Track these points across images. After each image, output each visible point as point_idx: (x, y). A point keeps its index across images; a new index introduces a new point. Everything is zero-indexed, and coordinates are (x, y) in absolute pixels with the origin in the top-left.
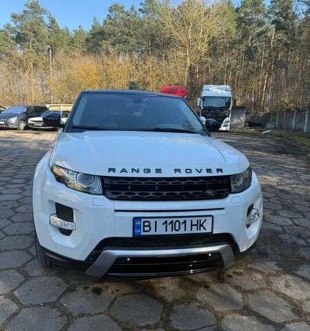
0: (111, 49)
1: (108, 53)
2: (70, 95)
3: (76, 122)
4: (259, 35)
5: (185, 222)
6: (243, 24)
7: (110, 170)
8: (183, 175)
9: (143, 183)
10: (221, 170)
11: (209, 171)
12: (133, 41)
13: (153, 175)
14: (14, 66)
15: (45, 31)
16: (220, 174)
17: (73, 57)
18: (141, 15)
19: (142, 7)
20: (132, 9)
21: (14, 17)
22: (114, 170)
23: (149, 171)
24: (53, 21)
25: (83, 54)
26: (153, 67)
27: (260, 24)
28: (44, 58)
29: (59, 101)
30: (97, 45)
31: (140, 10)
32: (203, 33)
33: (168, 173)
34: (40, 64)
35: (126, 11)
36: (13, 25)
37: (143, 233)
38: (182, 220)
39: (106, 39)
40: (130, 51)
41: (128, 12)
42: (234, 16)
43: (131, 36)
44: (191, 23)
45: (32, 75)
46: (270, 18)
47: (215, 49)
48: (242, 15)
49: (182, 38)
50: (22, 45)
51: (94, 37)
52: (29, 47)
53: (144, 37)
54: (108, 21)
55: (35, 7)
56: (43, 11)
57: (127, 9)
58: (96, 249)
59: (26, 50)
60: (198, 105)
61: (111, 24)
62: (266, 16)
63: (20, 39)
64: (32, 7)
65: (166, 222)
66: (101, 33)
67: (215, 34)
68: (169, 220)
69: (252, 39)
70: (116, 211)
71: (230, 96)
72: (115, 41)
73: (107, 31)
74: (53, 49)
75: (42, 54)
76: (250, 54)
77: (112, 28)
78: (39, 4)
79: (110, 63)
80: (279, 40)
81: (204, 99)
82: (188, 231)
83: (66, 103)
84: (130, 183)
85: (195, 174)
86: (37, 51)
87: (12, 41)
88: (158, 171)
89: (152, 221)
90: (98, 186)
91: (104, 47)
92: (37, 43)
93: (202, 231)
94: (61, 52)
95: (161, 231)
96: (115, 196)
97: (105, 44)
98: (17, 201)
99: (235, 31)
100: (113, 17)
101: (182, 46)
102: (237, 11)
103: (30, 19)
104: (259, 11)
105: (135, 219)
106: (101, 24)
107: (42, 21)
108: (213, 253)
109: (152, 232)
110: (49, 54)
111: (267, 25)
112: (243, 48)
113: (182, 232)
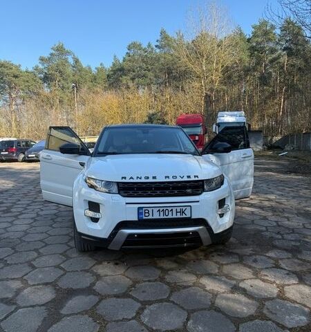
0: (131, 84)
1: (128, 88)
2: (93, 128)
3: (101, 150)
4: (272, 61)
5: (172, 210)
6: (256, 52)
7: (122, 178)
8: (171, 180)
9: (144, 186)
10: (197, 177)
11: (189, 177)
12: (150, 75)
13: (151, 180)
14: (42, 104)
15: (69, 70)
16: (196, 179)
17: (96, 93)
18: (158, 51)
19: (158, 44)
20: (149, 46)
21: (42, 59)
22: (125, 178)
23: (148, 178)
24: (77, 61)
25: (105, 89)
26: (170, 98)
27: (273, 51)
28: (69, 94)
29: (84, 134)
30: (118, 80)
31: (156, 46)
32: (217, 64)
33: (160, 179)
34: (66, 101)
35: (143, 47)
36: (41, 67)
37: (144, 218)
38: (170, 209)
39: (125, 75)
40: (149, 85)
41: (145, 49)
42: (246, 46)
43: (149, 70)
44: (205, 56)
45: (58, 111)
46: (282, 45)
47: (229, 77)
48: (254, 44)
49: (197, 70)
50: (49, 84)
51: (115, 74)
52: (55, 86)
53: (161, 70)
54: (127, 58)
55: (60, 50)
56: (68, 53)
57: (144, 46)
58: (115, 229)
59: (53, 88)
60: (214, 131)
61: (130, 61)
62: (277, 43)
63: (47, 79)
64: (58, 50)
65: (159, 210)
66: (121, 69)
67: (229, 63)
68: (161, 209)
69: (266, 66)
70: (127, 203)
71: (245, 121)
72: (134, 76)
73: (126, 67)
74: (77, 86)
75: (67, 91)
76: (264, 80)
77: (131, 64)
78: (64, 46)
79: (130, 96)
80: (292, 65)
81: (219, 125)
82: (174, 216)
83: (90, 135)
84: (135, 186)
85: (179, 179)
86: (63, 88)
87: (40, 81)
88: (154, 178)
89: (150, 210)
90: (115, 189)
91: (124, 82)
92: (63, 82)
93: (184, 216)
94: (84, 89)
95: (156, 216)
96: (126, 194)
97: (125, 79)
98: (55, 214)
99: (248, 59)
100: (131, 54)
101: (197, 77)
102: (249, 40)
103: (56, 61)
104: (270, 40)
105: (139, 208)
106: (121, 61)
107: (67, 62)
108: (193, 232)
109: (150, 217)
110: (74, 90)
111: (280, 51)
112: (257, 74)
113: (170, 216)
